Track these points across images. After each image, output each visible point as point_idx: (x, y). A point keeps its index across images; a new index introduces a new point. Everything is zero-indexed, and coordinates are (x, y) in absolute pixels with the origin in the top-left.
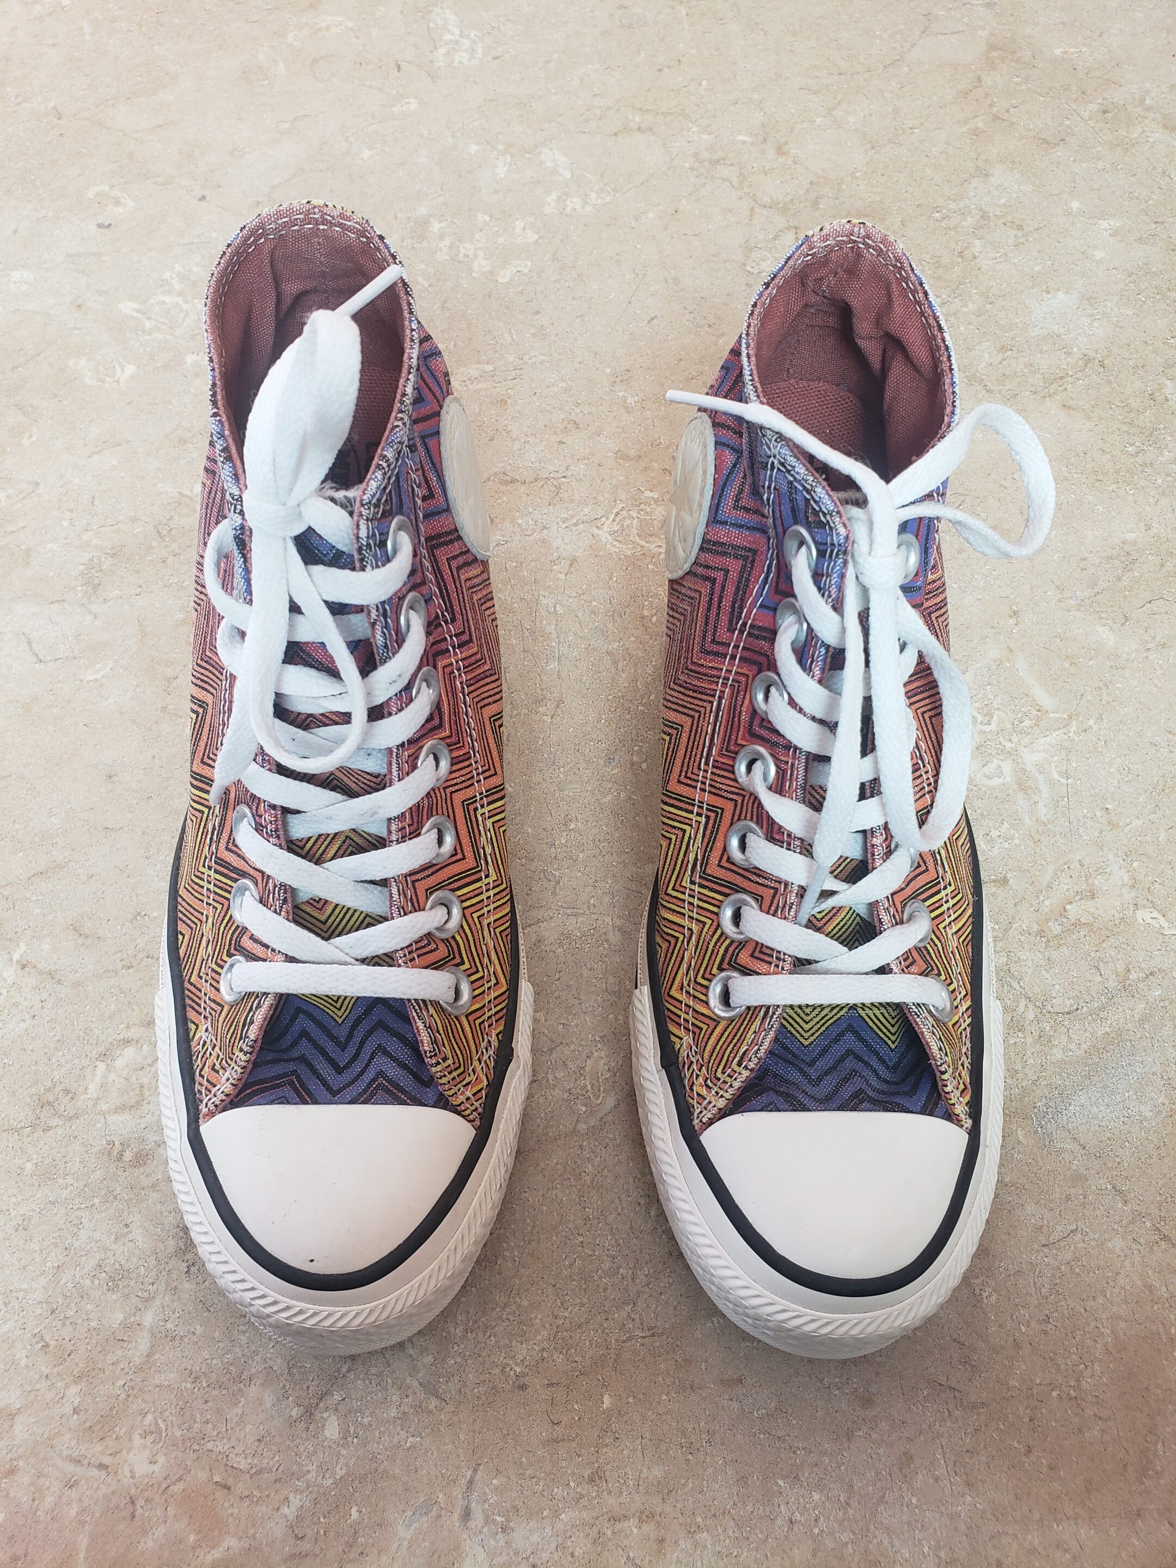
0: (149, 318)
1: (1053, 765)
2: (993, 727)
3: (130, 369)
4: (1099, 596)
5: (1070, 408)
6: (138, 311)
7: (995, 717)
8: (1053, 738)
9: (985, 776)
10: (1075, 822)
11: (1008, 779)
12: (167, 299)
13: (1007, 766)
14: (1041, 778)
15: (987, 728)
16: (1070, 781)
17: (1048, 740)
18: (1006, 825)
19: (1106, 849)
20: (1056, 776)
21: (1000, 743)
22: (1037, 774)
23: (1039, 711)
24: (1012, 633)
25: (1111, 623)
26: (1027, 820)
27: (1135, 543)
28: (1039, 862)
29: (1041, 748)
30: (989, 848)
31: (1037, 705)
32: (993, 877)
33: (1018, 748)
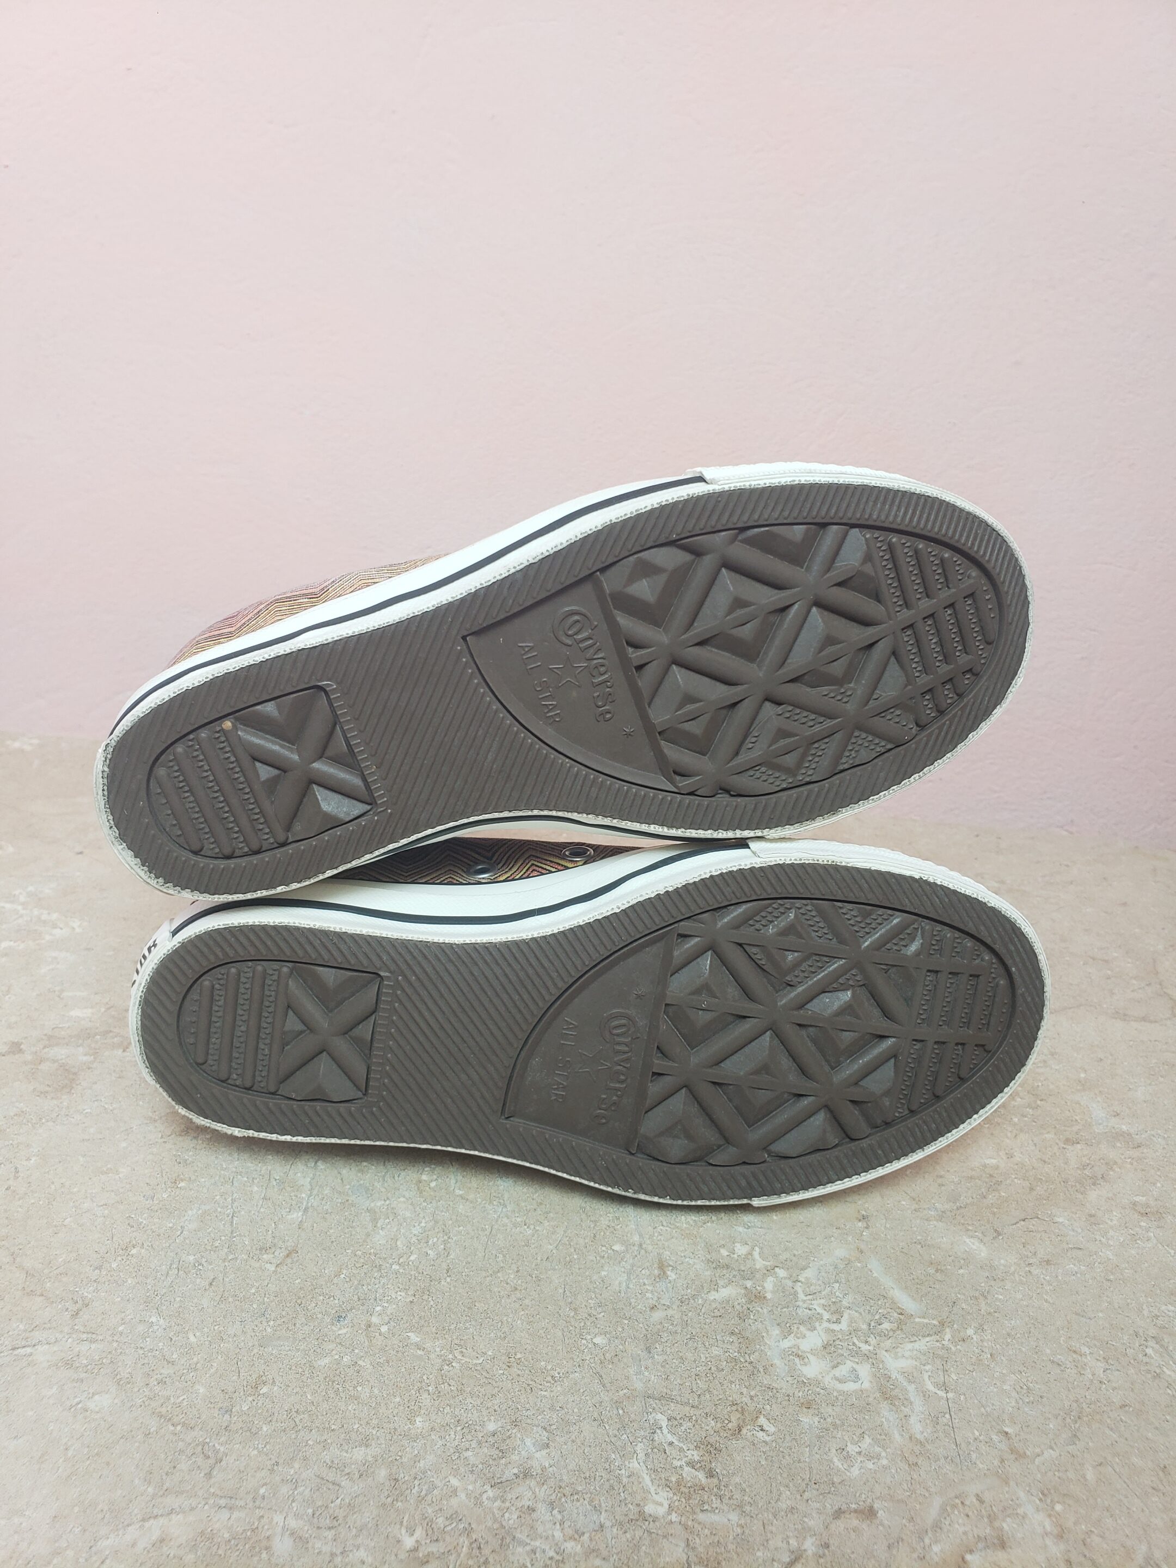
1: (926, 1376)
2: (844, 1325)
4: (962, 1211)
7: (846, 1316)
8: (922, 1344)
9: (837, 1379)
10: (963, 1445)
11: (866, 1385)
13: (864, 1371)
14: (911, 1388)
15: (835, 1327)
16: (950, 1395)
17: (916, 1345)
18: (868, 1440)
19: (1012, 1483)
20: (931, 1387)
21: (854, 1344)
22: (905, 1384)
23: (901, 1314)
24: (862, 1235)
25: (980, 1235)
26: (897, 1437)
27: (997, 1168)
28: (918, 1492)
29: (907, 1354)
30: (845, 1466)
31: (899, 1308)
32: (853, 1506)
33: (878, 1351)
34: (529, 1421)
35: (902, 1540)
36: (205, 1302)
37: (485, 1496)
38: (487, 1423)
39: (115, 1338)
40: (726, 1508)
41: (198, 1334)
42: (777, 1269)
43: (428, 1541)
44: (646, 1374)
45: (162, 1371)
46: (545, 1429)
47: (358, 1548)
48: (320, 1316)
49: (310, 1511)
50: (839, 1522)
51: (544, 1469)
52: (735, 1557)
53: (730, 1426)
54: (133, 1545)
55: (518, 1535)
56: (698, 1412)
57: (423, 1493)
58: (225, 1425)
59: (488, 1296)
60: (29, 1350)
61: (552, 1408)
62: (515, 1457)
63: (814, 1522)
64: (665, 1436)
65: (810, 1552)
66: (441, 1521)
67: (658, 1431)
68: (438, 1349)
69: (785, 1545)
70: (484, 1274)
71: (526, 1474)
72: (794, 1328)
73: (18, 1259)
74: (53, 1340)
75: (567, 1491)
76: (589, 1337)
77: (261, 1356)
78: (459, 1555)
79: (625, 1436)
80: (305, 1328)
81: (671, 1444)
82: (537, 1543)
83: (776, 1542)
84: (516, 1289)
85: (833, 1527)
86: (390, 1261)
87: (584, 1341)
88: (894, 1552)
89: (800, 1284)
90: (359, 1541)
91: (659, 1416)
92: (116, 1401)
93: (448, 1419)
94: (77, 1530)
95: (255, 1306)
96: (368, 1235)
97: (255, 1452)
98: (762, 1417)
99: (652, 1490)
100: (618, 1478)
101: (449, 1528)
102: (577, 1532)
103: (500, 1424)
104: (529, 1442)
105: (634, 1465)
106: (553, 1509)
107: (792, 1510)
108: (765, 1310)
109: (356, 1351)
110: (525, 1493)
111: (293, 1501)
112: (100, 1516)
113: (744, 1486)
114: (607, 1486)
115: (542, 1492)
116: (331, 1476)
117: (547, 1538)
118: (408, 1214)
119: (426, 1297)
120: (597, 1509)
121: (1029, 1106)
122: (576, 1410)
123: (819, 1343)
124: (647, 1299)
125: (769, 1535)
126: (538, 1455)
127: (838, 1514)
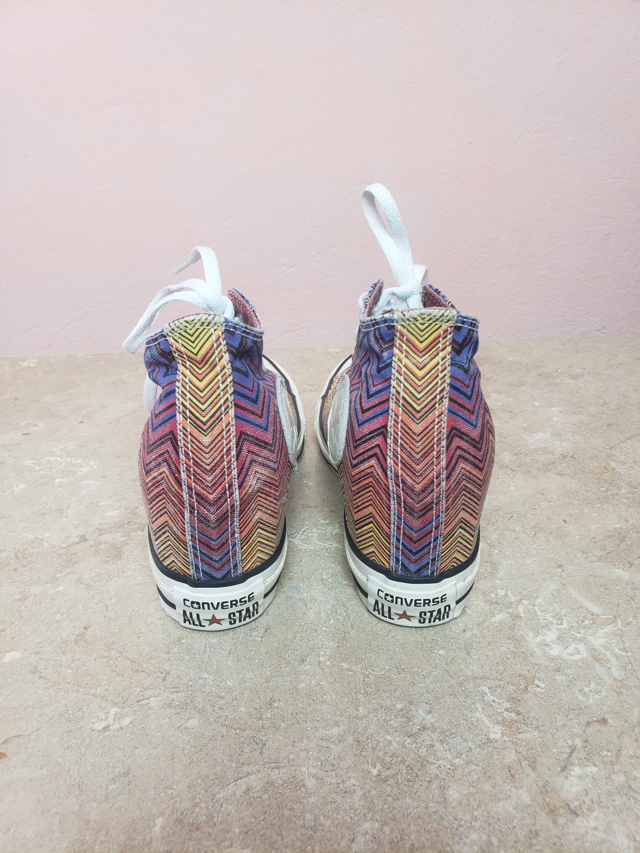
0: (39, 466)
1: (614, 645)
2: (565, 626)
3: (22, 486)
4: (610, 555)
5: (561, 475)
6: (34, 464)
7: (565, 620)
8: (608, 629)
9: (569, 654)
11: (585, 655)
12: (52, 458)
13: (582, 648)
14: (608, 653)
15: (561, 627)
16: (629, 654)
17: (605, 630)
18: (593, 684)
20: (618, 651)
21: (573, 635)
22: (604, 651)
23: (593, 615)
24: (561, 576)
25: (622, 567)
26: (607, 679)
27: (622, 529)
28: (625, 706)
29: (601, 636)
30: (585, 699)
31: (591, 612)
32: (595, 719)
33: (586, 637)
34: (418, 701)
35: (624, 732)
36: (230, 663)
37: (406, 743)
38: (396, 705)
39: (189, 689)
40: (531, 730)
41: (231, 681)
42: (522, 601)
43: (384, 770)
44: (471, 666)
45: (220, 703)
46: (427, 703)
47: (350, 778)
48: (292, 661)
49: (319, 763)
50: (590, 728)
51: (432, 724)
52: (542, 754)
53: (521, 687)
54: (235, 794)
55: (429, 760)
56: (503, 683)
57: (374, 746)
58: (261, 726)
59: (377, 637)
60: (146, 701)
61: (427, 692)
62: (416, 720)
63: (577, 730)
64: (489, 698)
65: (579, 746)
66: (387, 758)
67: (485, 695)
68: (359, 670)
69: (565, 744)
70: (371, 625)
71: (424, 728)
72: (540, 630)
73: (124, 654)
74: (157, 695)
75: (448, 733)
76: (436, 652)
77: (268, 688)
78: (402, 774)
79: (469, 701)
80: (287, 669)
81: (494, 701)
82: (440, 762)
83: (561, 743)
84: (391, 631)
85: (587, 731)
86: (320, 626)
87: (434, 654)
88: (622, 739)
89: (536, 607)
90: (349, 774)
91: (484, 688)
92: (201, 721)
93: (376, 706)
94: (202, 792)
95: (257, 661)
96: (304, 613)
97: (281, 738)
98: (536, 680)
99: (491, 726)
100: (472, 722)
101: (393, 762)
102: (458, 753)
103: (403, 704)
104: (420, 711)
105: (478, 715)
106: (443, 744)
107: (564, 725)
108: (522, 623)
109: (317, 677)
110: (426, 737)
111: (309, 760)
112: (212, 782)
113: (537, 717)
114: (467, 728)
115: (435, 736)
116: (324, 744)
117: (444, 759)
118: (322, 599)
119: (344, 643)
120: (465, 740)
121: (630, 492)
122: (440, 691)
123: (555, 637)
124: (460, 626)
125: (556, 740)
126: (427, 717)
127: (588, 724)
